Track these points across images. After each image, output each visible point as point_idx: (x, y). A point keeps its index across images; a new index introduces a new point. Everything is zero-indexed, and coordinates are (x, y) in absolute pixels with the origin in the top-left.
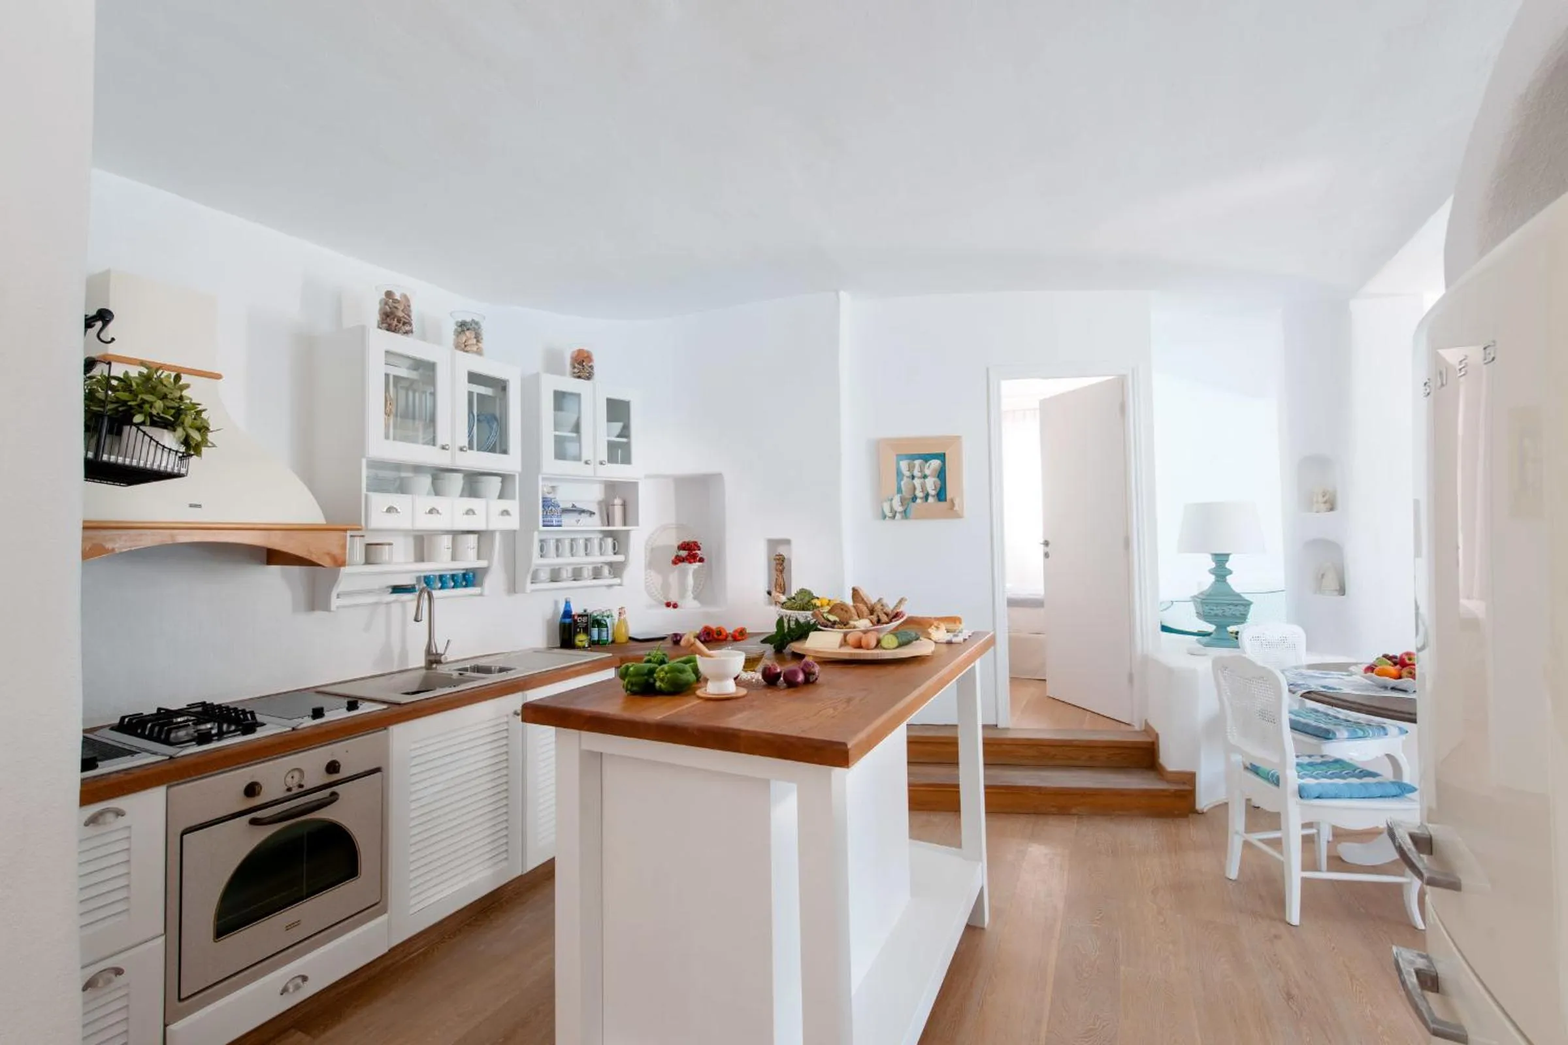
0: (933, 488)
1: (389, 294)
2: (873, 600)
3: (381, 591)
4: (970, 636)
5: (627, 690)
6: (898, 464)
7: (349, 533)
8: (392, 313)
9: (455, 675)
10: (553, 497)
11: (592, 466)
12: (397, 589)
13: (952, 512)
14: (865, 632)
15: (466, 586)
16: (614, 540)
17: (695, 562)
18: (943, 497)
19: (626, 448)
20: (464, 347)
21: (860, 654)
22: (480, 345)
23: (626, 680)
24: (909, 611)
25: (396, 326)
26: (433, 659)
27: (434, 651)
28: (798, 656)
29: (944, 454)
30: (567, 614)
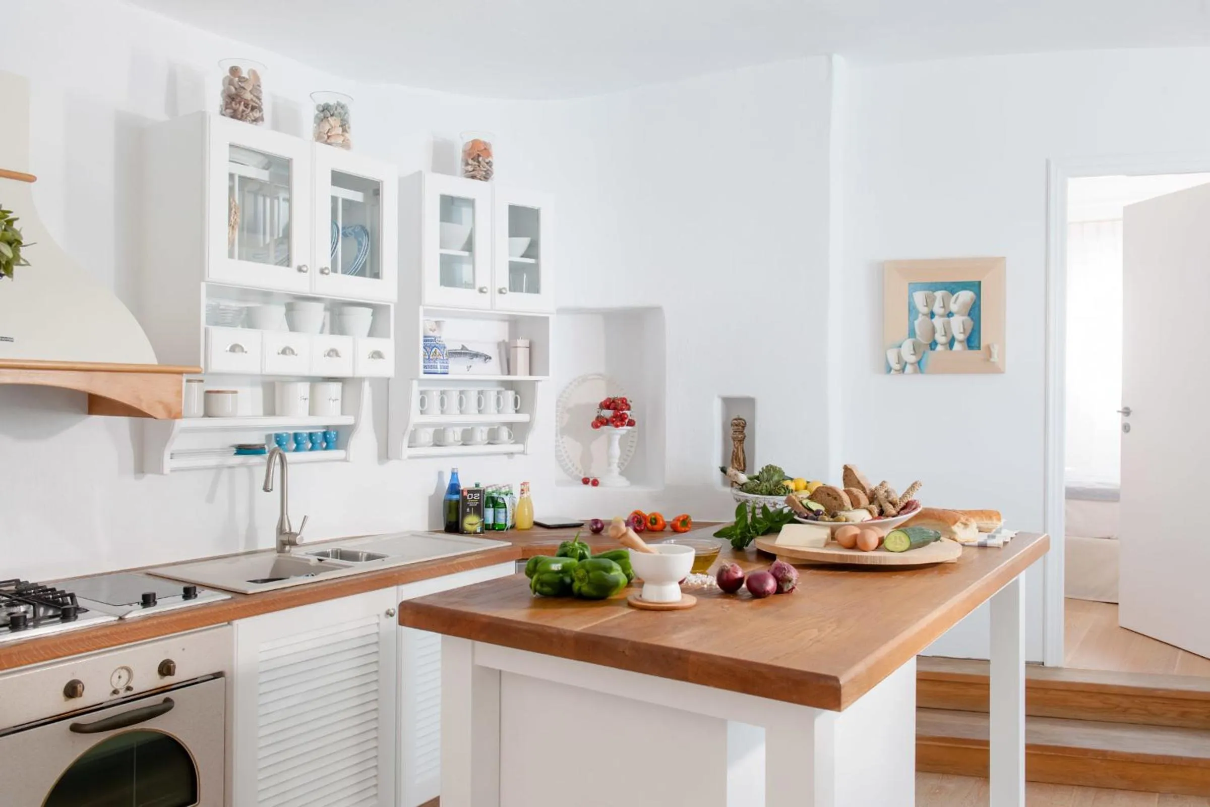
0: (962, 330)
1: (234, 71)
2: (871, 482)
3: (223, 452)
4: (1012, 538)
5: (535, 591)
6: (911, 296)
7: (185, 378)
8: (237, 95)
9: (314, 560)
10: (438, 335)
11: (488, 296)
12: (242, 450)
13: (990, 366)
14: (863, 526)
15: (327, 448)
16: (516, 393)
17: (622, 425)
18: (976, 343)
19: (534, 271)
20: (325, 138)
21: (855, 557)
22: (347, 135)
23: (535, 577)
24: (925, 500)
25: (243, 111)
26: (287, 541)
27: (288, 530)
28: (767, 557)
29: (980, 282)
30: (454, 488)
